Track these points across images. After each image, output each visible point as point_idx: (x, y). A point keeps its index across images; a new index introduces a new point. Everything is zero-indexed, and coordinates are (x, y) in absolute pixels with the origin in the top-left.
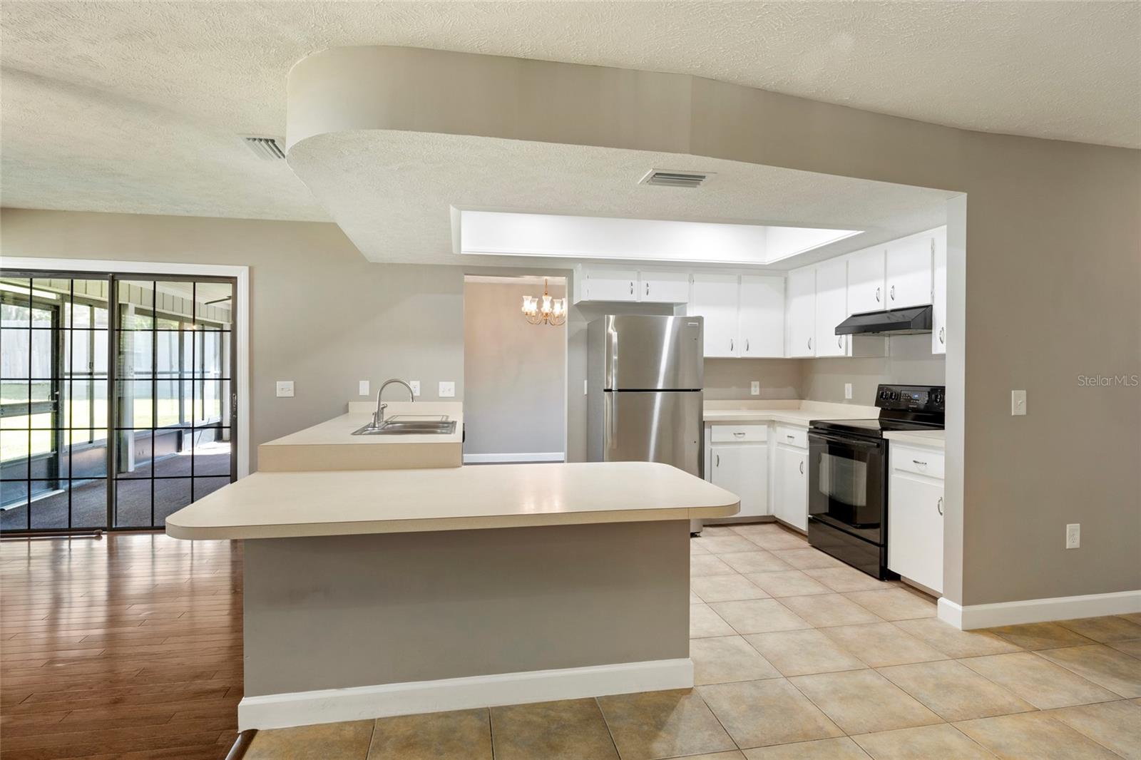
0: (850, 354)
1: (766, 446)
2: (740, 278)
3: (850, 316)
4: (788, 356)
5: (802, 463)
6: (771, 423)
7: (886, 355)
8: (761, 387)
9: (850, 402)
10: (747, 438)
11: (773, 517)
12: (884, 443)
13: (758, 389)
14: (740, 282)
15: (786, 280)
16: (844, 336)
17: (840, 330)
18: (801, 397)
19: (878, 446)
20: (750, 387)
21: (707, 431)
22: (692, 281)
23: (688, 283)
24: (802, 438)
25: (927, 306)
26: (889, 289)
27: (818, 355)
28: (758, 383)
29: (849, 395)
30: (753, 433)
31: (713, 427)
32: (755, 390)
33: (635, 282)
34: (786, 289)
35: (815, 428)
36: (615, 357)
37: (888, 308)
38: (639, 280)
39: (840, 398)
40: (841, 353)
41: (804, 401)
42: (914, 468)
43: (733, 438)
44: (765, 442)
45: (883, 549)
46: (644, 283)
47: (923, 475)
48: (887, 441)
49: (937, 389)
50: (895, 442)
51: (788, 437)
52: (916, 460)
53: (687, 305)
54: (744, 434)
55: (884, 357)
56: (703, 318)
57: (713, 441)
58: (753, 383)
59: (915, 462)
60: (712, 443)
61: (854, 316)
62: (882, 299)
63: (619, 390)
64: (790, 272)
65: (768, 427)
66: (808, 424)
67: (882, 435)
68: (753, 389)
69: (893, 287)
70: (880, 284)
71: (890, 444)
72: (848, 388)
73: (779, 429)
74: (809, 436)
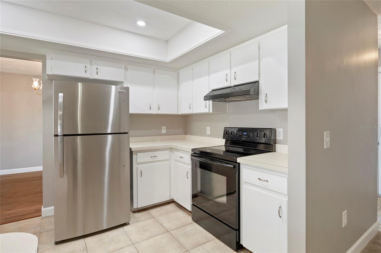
0: (211, 111)
1: (168, 162)
2: (154, 71)
3: (211, 90)
4: (180, 113)
5: (188, 172)
6: (171, 149)
7: (227, 112)
8: (166, 129)
9: (209, 136)
10: (158, 159)
11: (173, 199)
12: (237, 165)
13: (165, 130)
14: (154, 73)
15: (178, 75)
16: (208, 101)
17: (207, 98)
18: (186, 134)
19: (234, 167)
20: (161, 129)
21: (134, 157)
22: (126, 69)
23: (124, 70)
24: (188, 158)
25: (256, 82)
26: (233, 74)
27: (194, 112)
28: (165, 127)
29: (208, 133)
30: (162, 155)
31: (138, 154)
32: (164, 131)
33: (88, 66)
34: (178, 79)
35: (195, 153)
36: (60, 113)
37: (232, 85)
38: (91, 64)
39: (204, 134)
40: (206, 111)
41: (187, 135)
42: (259, 183)
43: (150, 160)
44: (168, 160)
45: (238, 232)
46: (94, 67)
47: (267, 189)
48: (239, 164)
49: (257, 130)
50: (243, 164)
51: (180, 157)
52: (260, 178)
53: (124, 83)
54: (157, 156)
55: (227, 113)
56: (129, 88)
57: (138, 162)
58: (163, 127)
59: (259, 179)
60: (138, 164)
61: (213, 90)
62: (229, 80)
63: (64, 135)
64: (180, 70)
65: (170, 151)
66: (191, 151)
67: (236, 160)
68: (163, 130)
69: (235, 73)
70: (228, 71)
71: (241, 166)
72: (208, 129)
73: (175, 153)
74: (191, 158)
